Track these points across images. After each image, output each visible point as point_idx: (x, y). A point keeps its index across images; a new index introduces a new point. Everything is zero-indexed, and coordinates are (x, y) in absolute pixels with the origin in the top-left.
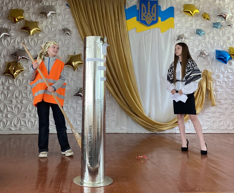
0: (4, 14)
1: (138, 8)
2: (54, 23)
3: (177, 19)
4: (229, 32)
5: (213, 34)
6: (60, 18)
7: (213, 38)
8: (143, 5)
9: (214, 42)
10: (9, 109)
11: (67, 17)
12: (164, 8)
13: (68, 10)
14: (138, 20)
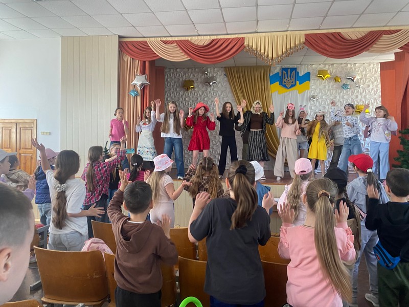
0: (180, 83)
1: (280, 75)
2: (215, 89)
3: (313, 82)
4: (358, 92)
5: (343, 93)
6: (220, 85)
7: (343, 97)
8: (284, 72)
9: (343, 101)
11: (224, 85)
12: (301, 74)
13: (226, 79)
14: (280, 84)
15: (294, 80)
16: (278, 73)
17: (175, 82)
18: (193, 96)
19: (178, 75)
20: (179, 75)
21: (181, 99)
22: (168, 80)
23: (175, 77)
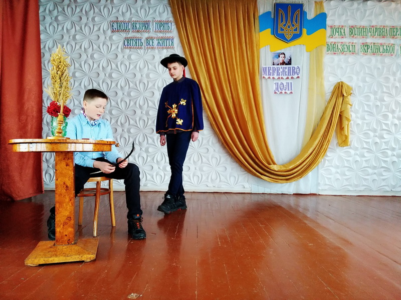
8: (281, 11)
12: (311, 15)
14: (273, 33)
15: (297, 26)
16: (269, 13)
17: (73, 24)
18: (109, 50)
19: (78, 10)
20: (81, 10)
21: (84, 57)
22: (60, 18)
23: (73, 14)
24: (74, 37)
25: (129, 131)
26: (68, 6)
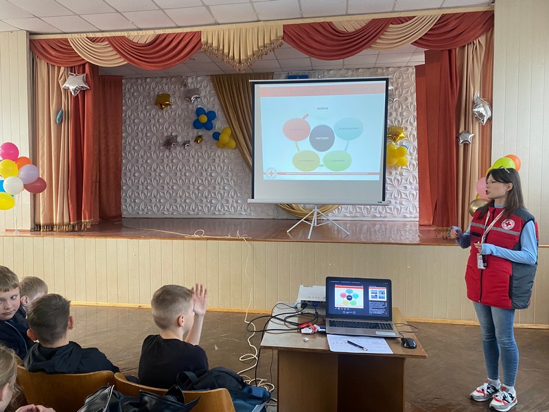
0: (151, 99)
4: (392, 108)
6: (205, 101)
10: (162, 194)
11: (212, 99)
13: (213, 91)
17: (144, 97)
18: (169, 117)
20: (150, 87)
22: (135, 94)
23: (144, 90)
24: (146, 107)
25: (185, 175)
26: (141, 85)
